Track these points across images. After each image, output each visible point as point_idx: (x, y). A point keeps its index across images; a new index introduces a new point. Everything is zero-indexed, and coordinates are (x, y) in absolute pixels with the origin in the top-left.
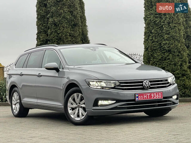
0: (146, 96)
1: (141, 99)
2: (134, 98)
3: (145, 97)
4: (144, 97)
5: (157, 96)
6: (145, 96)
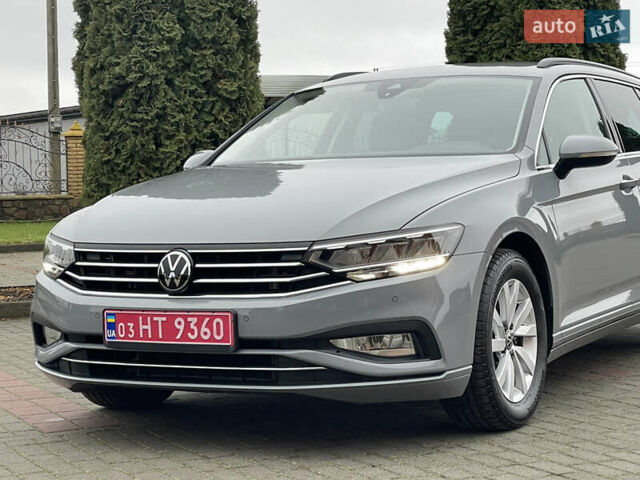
1: (126, 337)
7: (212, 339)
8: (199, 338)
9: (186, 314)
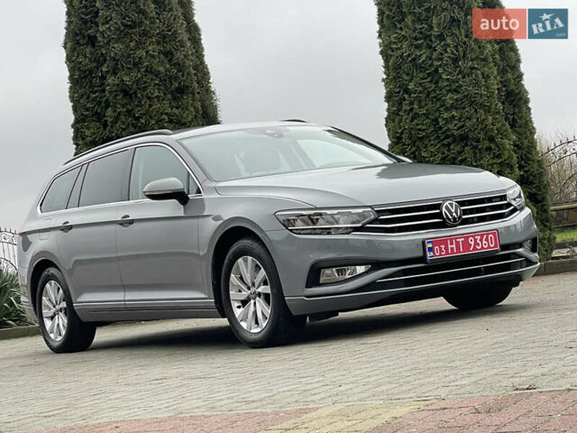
0: (454, 246)
1: (441, 255)
2: (421, 254)
3: (452, 249)
4: (450, 247)
5: (484, 242)
6: (452, 244)
7: (489, 247)
8: (482, 248)
9: (474, 234)
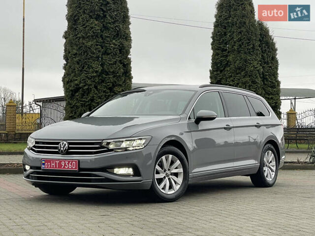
0: (54, 164)
1: (48, 167)
4: (52, 164)
7: (72, 168)
8: (68, 168)
9: (65, 160)
